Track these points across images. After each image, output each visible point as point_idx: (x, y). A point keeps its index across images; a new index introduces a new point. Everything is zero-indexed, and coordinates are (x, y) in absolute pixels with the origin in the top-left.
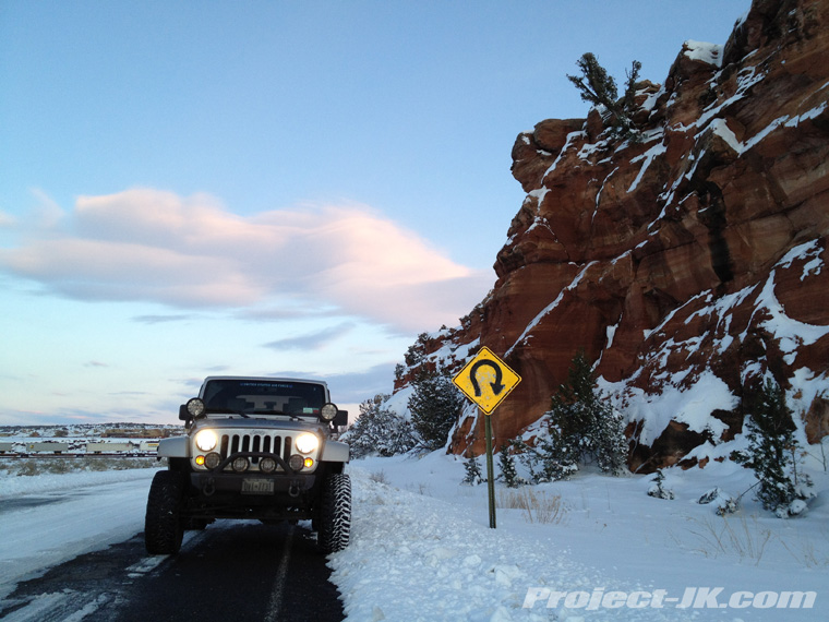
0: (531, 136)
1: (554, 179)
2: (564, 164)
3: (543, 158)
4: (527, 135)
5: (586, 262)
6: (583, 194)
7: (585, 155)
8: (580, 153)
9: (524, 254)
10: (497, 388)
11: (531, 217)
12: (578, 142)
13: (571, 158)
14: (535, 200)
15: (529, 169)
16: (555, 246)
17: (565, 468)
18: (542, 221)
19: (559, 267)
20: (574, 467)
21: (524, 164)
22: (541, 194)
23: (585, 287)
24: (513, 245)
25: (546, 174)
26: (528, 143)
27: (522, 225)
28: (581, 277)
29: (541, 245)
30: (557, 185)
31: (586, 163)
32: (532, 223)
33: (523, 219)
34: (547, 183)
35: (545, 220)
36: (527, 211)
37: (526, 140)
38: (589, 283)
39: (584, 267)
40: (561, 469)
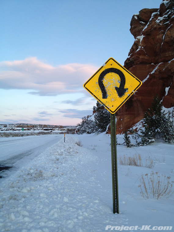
0: (137, 16)
1: (146, 32)
2: (151, 26)
3: (142, 24)
4: (136, 16)
5: (158, 63)
6: (158, 37)
7: (159, 21)
8: (157, 20)
9: (135, 61)
10: (121, 91)
11: (137, 46)
12: (156, 16)
13: (153, 23)
14: (139, 40)
15: (137, 29)
16: (146, 57)
17: (150, 140)
18: (141, 48)
19: (148, 65)
20: (153, 140)
21: (135, 28)
22: (141, 38)
23: (158, 73)
24: (130, 58)
25: (143, 30)
26: (137, 19)
27: (134, 50)
28: (156, 68)
29: (141, 57)
30: (147, 34)
31: (159, 24)
32: (138, 48)
33: (134, 47)
34: (144, 34)
35: (143, 47)
36: (136, 44)
37: (136, 18)
38: (159, 71)
39: (157, 65)
40: (148, 141)
